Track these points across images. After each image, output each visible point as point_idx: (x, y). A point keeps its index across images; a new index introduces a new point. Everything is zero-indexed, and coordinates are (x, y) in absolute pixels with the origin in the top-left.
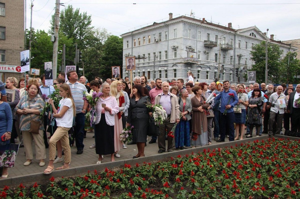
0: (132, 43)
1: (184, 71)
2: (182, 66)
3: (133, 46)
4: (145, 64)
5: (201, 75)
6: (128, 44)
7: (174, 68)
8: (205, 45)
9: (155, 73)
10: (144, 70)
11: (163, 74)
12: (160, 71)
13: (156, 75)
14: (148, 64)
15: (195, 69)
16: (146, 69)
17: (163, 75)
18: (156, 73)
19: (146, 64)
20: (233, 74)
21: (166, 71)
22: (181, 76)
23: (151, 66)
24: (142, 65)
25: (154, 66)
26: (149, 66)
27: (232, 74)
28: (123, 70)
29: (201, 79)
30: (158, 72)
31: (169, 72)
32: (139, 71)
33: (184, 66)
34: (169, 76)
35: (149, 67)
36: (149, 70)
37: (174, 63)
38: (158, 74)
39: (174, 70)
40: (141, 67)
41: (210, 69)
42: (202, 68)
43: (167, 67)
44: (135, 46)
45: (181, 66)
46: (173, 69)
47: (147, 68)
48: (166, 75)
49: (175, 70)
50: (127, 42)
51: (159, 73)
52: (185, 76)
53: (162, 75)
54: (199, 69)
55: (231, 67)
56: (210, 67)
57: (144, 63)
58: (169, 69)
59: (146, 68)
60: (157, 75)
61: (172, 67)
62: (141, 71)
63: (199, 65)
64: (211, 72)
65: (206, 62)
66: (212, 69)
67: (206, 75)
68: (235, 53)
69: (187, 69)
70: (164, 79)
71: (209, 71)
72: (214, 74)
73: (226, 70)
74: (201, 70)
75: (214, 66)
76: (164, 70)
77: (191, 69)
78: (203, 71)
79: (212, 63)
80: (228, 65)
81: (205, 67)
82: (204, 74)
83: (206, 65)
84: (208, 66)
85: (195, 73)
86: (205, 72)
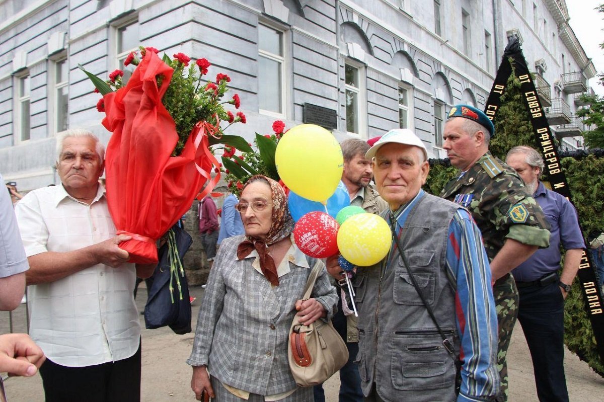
5: (372, 109)
11: (42, 96)
41: (415, 72)
42: (370, 51)
52: (240, 82)
53: (32, 110)
54: (357, 51)
56: (415, 60)
60: (7, 118)
63: (356, 20)
64: (420, 96)
65: (394, 14)
66: (427, 78)
67: (399, 113)
68: (496, 21)
69: (260, 12)
70: (44, 140)
71: (414, 88)
72: (432, 110)
73: (477, 100)
74: (366, 67)
75: (435, 61)
76: (47, 60)
77: (295, 27)
78: (382, 80)
79: (423, 33)
80: (480, 73)
81: (387, 47)
82: (386, 102)
83: (395, 37)
84: (406, 49)
85: (333, 79)
86: (392, 84)
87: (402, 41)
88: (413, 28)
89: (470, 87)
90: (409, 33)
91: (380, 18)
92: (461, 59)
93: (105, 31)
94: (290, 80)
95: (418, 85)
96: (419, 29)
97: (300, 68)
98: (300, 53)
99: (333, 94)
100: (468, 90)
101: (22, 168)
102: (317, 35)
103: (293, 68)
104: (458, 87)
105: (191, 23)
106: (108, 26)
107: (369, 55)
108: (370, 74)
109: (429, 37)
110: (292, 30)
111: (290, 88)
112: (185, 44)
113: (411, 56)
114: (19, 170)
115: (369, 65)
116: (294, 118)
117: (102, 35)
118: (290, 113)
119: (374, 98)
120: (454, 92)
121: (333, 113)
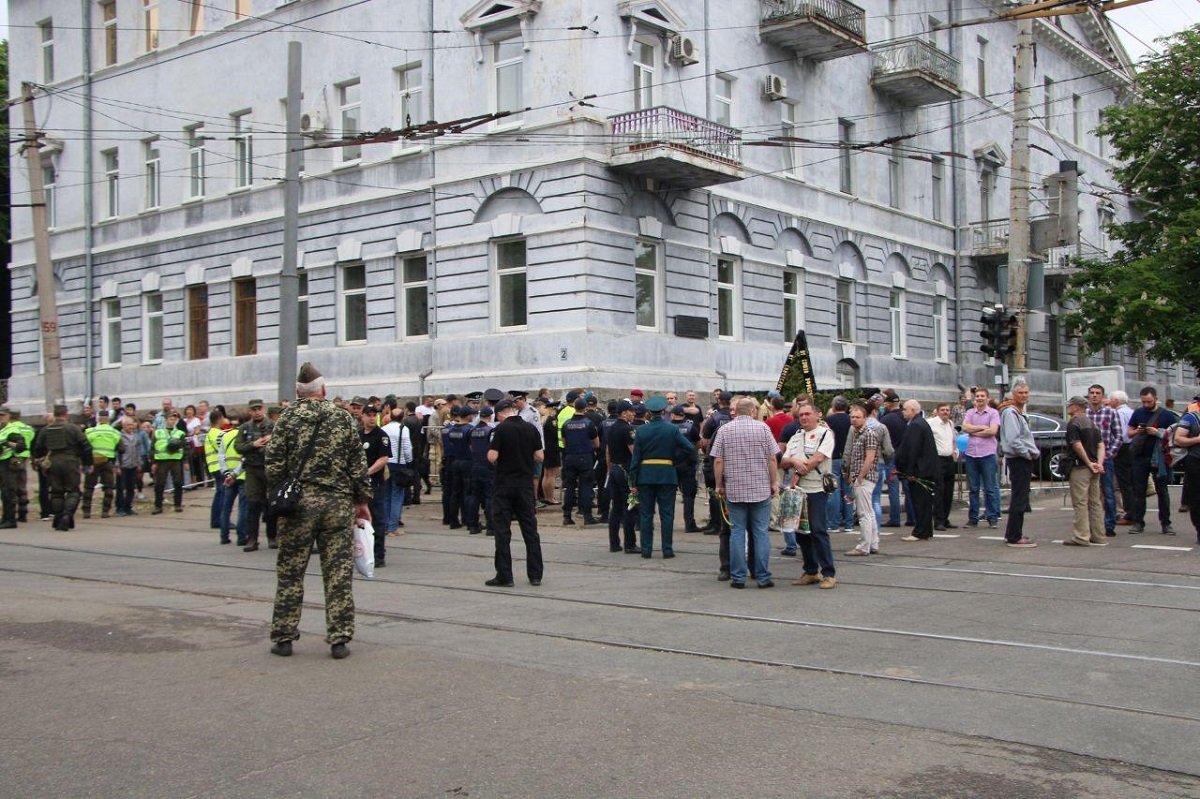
0: (88, 31)
1: (606, 253)
2: (593, 201)
3: (100, 63)
4: (207, 209)
5: (749, 307)
6: (49, 53)
7: (505, 222)
8: (764, 23)
9: (303, 288)
10: (195, 274)
11: (388, 295)
12: (355, 273)
13: (312, 314)
14: (237, 213)
15: (702, 243)
16: (216, 261)
17: (387, 306)
18: (312, 287)
19: (214, 218)
20: (954, 306)
21: (416, 264)
22: (581, 300)
23: (265, 227)
24: (178, 229)
25: (291, 226)
26: (245, 227)
27: (944, 306)
28: (15, 284)
29: (749, 343)
30: (329, 285)
31: (450, 268)
32: (150, 282)
33: (607, 204)
34: (442, 314)
35: (246, 243)
36: (242, 267)
37: (493, 178)
38: (328, 299)
39: (494, 251)
40: (174, 244)
41: (808, 250)
42: (748, 240)
43: (428, 226)
44: (113, 56)
45: (577, 201)
46: (493, 240)
47: (230, 247)
48: (418, 303)
49: (513, 249)
50: (39, 32)
51: (343, 294)
52: (621, 304)
53: (371, 308)
54: (732, 244)
55: (940, 244)
56: (808, 235)
57: (200, 204)
58: (444, 239)
59: (217, 249)
60: (329, 312)
61: (480, 215)
62: (175, 284)
63: (731, 208)
64: (815, 280)
65: (779, 186)
66: (824, 254)
67: (783, 307)
68: (956, 137)
69: (637, 235)
70: (391, 344)
71: (805, 272)
72: (833, 294)
73: (912, 267)
74: (742, 259)
75: (837, 229)
76: (394, 257)
77: (667, 241)
78: (762, 270)
79: (821, 196)
80: (918, 226)
81: (769, 228)
82: (767, 296)
83: (779, 214)
84: (795, 224)
85: (704, 284)
86: (775, 272)
87: (789, 217)
88: (806, 195)
89: (898, 249)
90: (801, 204)
91: (760, 196)
92: (883, 213)
93: (485, 247)
94: (662, 293)
95: (811, 267)
96: (815, 193)
97: (673, 280)
98: (673, 264)
99: (705, 299)
100: (897, 255)
101: (356, 373)
102: (688, 241)
103: (666, 281)
104: (877, 254)
105: (583, 260)
106: (488, 242)
107: (747, 245)
108: (747, 267)
109: (831, 198)
110: (664, 243)
111: (663, 302)
112: (579, 277)
113: (802, 231)
114: (350, 375)
115: (746, 257)
116: (666, 331)
117: (482, 250)
118: (663, 327)
119: (751, 294)
120: (870, 264)
121: (705, 321)
